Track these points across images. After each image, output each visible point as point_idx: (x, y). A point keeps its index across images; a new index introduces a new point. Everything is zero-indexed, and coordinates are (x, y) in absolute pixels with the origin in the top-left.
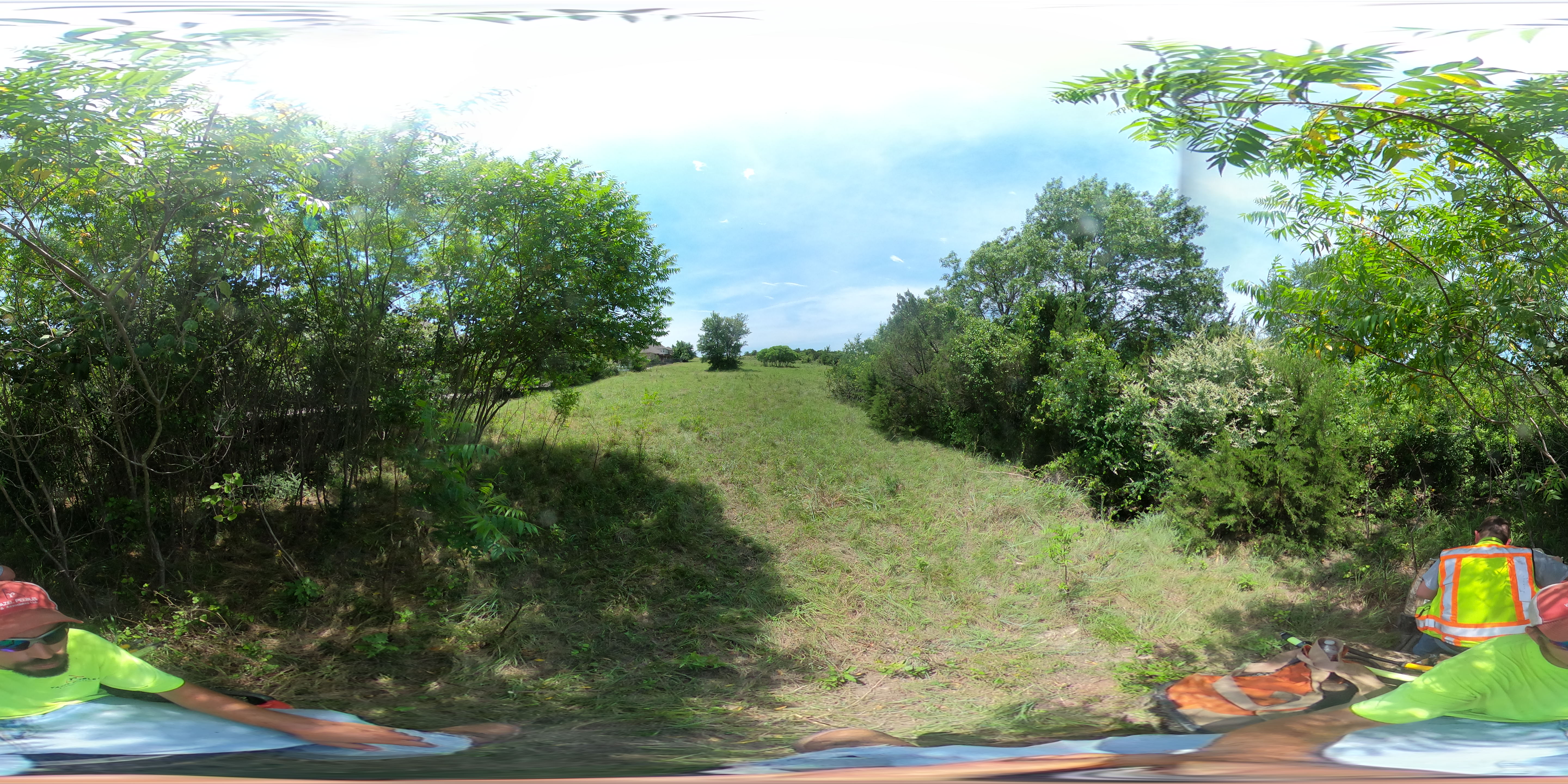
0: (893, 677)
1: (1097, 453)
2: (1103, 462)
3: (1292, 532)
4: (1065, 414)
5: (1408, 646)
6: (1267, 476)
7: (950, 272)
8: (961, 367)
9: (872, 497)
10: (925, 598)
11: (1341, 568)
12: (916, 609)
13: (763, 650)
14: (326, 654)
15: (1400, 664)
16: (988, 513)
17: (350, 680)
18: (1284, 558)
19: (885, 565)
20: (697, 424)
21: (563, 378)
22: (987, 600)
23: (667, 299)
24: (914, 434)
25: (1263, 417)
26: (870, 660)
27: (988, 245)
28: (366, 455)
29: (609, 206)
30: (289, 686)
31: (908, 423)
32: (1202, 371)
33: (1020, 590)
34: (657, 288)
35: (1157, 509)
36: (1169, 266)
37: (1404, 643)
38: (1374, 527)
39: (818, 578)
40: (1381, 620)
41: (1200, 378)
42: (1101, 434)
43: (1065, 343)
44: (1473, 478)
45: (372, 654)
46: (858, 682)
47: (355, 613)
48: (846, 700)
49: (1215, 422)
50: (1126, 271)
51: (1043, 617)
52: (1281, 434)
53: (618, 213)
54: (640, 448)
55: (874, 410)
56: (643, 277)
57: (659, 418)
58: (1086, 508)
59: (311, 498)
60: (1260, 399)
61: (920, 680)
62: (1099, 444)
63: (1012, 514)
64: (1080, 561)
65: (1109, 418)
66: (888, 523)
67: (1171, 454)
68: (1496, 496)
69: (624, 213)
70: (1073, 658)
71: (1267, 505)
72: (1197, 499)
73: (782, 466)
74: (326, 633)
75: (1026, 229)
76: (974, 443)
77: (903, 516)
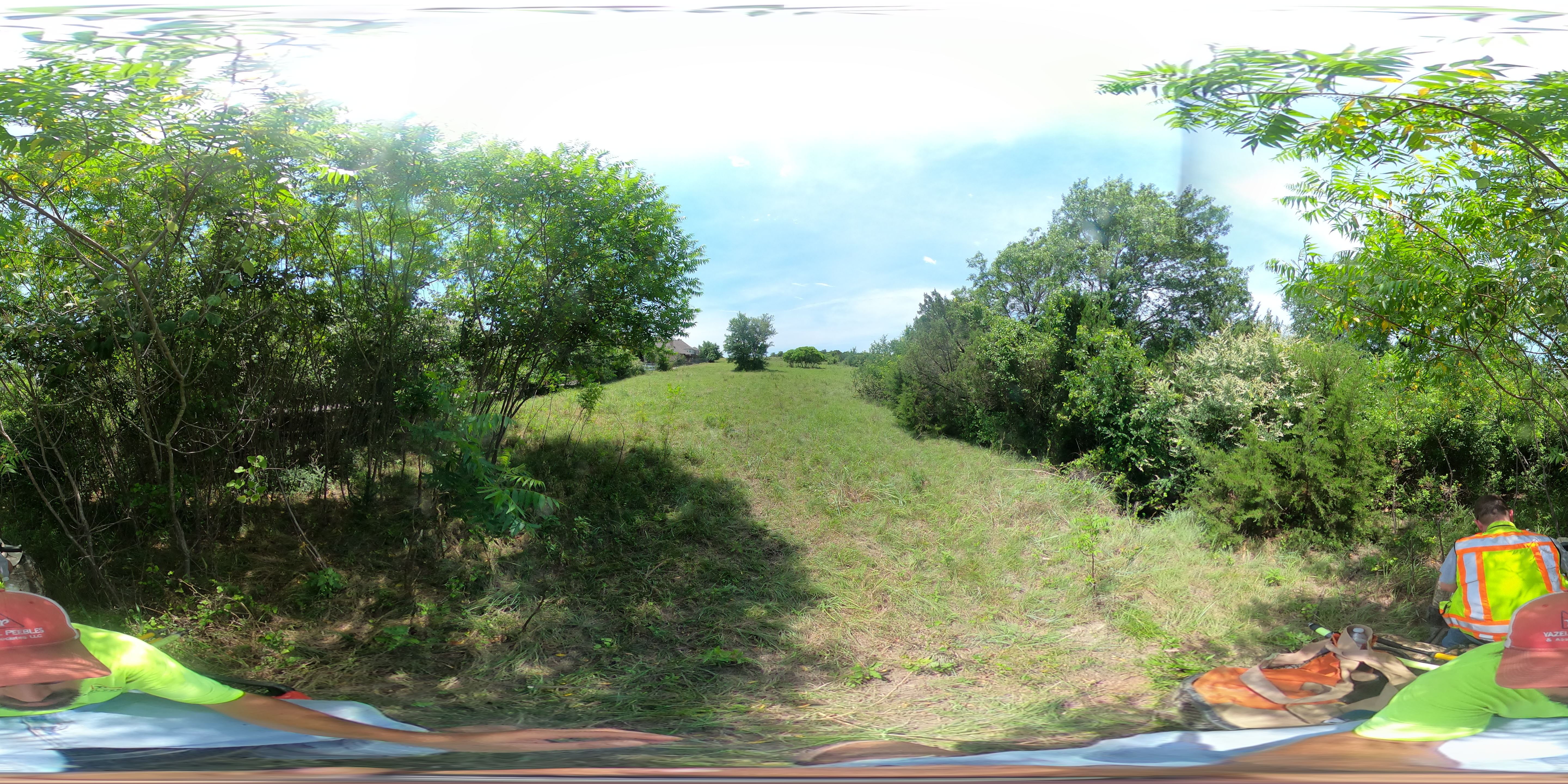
0: (919, 674)
1: (1123, 450)
2: (1128, 459)
3: (1320, 525)
4: (1092, 409)
5: (1437, 639)
6: (1294, 469)
7: (977, 272)
8: (987, 364)
9: (898, 492)
10: (952, 593)
11: (1368, 561)
12: (942, 604)
13: (787, 647)
14: (347, 648)
15: (1429, 655)
16: (1014, 507)
17: (371, 674)
18: (1312, 553)
19: (911, 560)
20: (723, 421)
21: (589, 372)
22: (1014, 595)
23: (695, 289)
24: (940, 433)
25: (1290, 410)
26: (895, 656)
27: (1015, 245)
28: (390, 449)
29: (637, 198)
30: (311, 679)
31: (934, 421)
32: (1228, 367)
33: (1046, 586)
34: (685, 280)
35: (1183, 505)
36: (1193, 265)
37: (1433, 635)
38: (1401, 522)
39: (843, 573)
40: (1410, 614)
41: (1226, 373)
42: (1126, 431)
43: (1092, 339)
44: (1499, 473)
45: (392, 647)
46: (884, 679)
47: (378, 604)
48: (871, 698)
49: (1241, 416)
50: (1151, 272)
51: (1069, 612)
52: (1308, 426)
53: (645, 205)
54: (665, 442)
55: (900, 409)
56: (671, 270)
57: (683, 415)
58: (1112, 504)
59: (335, 491)
60: (1286, 392)
61: (947, 677)
62: (1125, 441)
63: (1039, 509)
64: (1106, 556)
65: (1135, 414)
66: (914, 519)
67: (1198, 450)
68: (1522, 492)
69: (654, 205)
70: (1100, 654)
71: (1295, 498)
72: (1224, 494)
73: (808, 462)
74: (346, 627)
75: (1052, 229)
76: (1001, 441)
77: (929, 511)
